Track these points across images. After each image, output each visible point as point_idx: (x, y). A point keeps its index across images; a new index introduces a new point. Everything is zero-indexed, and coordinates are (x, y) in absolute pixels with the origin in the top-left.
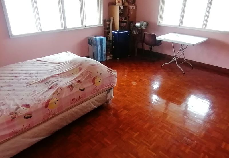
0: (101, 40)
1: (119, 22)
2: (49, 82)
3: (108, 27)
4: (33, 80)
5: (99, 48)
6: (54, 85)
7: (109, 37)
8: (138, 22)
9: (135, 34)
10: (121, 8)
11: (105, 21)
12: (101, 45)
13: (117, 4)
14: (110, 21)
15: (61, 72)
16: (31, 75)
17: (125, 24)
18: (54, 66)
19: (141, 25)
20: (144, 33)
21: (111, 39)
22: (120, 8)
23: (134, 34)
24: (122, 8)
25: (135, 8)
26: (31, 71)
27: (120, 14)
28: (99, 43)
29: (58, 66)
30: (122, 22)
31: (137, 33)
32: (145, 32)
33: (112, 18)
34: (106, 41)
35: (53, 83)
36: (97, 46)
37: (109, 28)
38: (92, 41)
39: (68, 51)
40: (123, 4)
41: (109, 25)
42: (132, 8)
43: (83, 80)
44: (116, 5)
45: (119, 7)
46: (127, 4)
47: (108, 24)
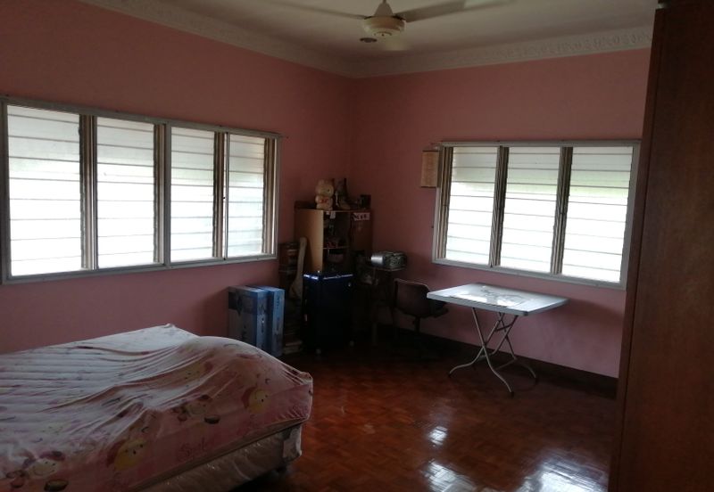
0: (270, 296)
1: (325, 252)
2: (119, 399)
3: (290, 261)
4: (69, 395)
5: (261, 319)
6: (132, 406)
7: (293, 289)
8: (378, 253)
9: (370, 282)
10: (329, 216)
11: (281, 247)
12: (269, 311)
13: (318, 206)
14: (297, 247)
15: (151, 376)
16: (61, 382)
17: (341, 256)
18: (129, 361)
19: (384, 260)
20: (396, 282)
21: (300, 296)
22: (326, 217)
23: (368, 284)
24: (333, 216)
25: (368, 218)
26: (59, 373)
27: (326, 231)
28: (262, 304)
29: (142, 361)
30: (334, 252)
31: (377, 280)
32: (396, 280)
33: (303, 241)
34: (282, 299)
35: (129, 401)
36: (255, 313)
37: (295, 266)
38: (240, 299)
39: (168, 325)
40: (335, 208)
41: (296, 257)
42: (360, 216)
43: (216, 395)
44: (315, 208)
45: (325, 213)
46: (346, 207)
47: (294, 254)
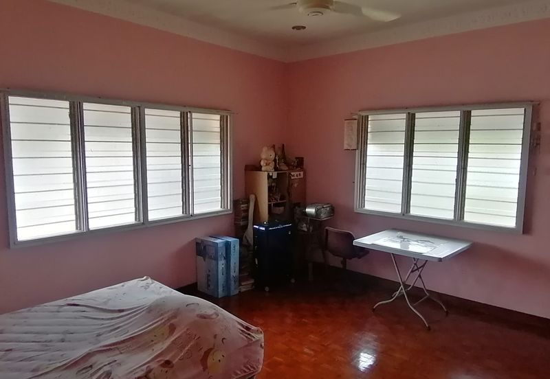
0: (227, 245)
1: (269, 206)
2: (91, 366)
3: (243, 214)
4: (50, 360)
5: (221, 264)
6: (102, 374)
7: (246, 237)
8: (311, 205)
9: (306, 230)
10: (272, 176)
11: (236, 203)
12: (227, 258)
13: (263, 169)
14: (248, 202)
15: (122, 338)
16: (46, 345)
17: (282, 208)
18: (108, 319)
19: (316, 212)
20: (327, 230)
21: (251, 242)
22: (270, 177)
23: (304, 231)
24: (275, 176)
25: (302, 176)
26: (47, 334)
27: (270, 189)
28: (222, 252)
29: (118, 320)
30: (277, 205)
31: (311, 228)
32: (327, 228)
33: (252, 197)
34: (238, 247)
35: (100, 369)
36: (216, 259)
37: (246, 218)
38: (205, 247)
39: (145, 277)
40: (276, 169)
41: (247, 211)
42: (296, 175)
43: (177, 359)
44: (261, 171)
45: (269, 174)
46: (285, 168)
47: (245, 208)
